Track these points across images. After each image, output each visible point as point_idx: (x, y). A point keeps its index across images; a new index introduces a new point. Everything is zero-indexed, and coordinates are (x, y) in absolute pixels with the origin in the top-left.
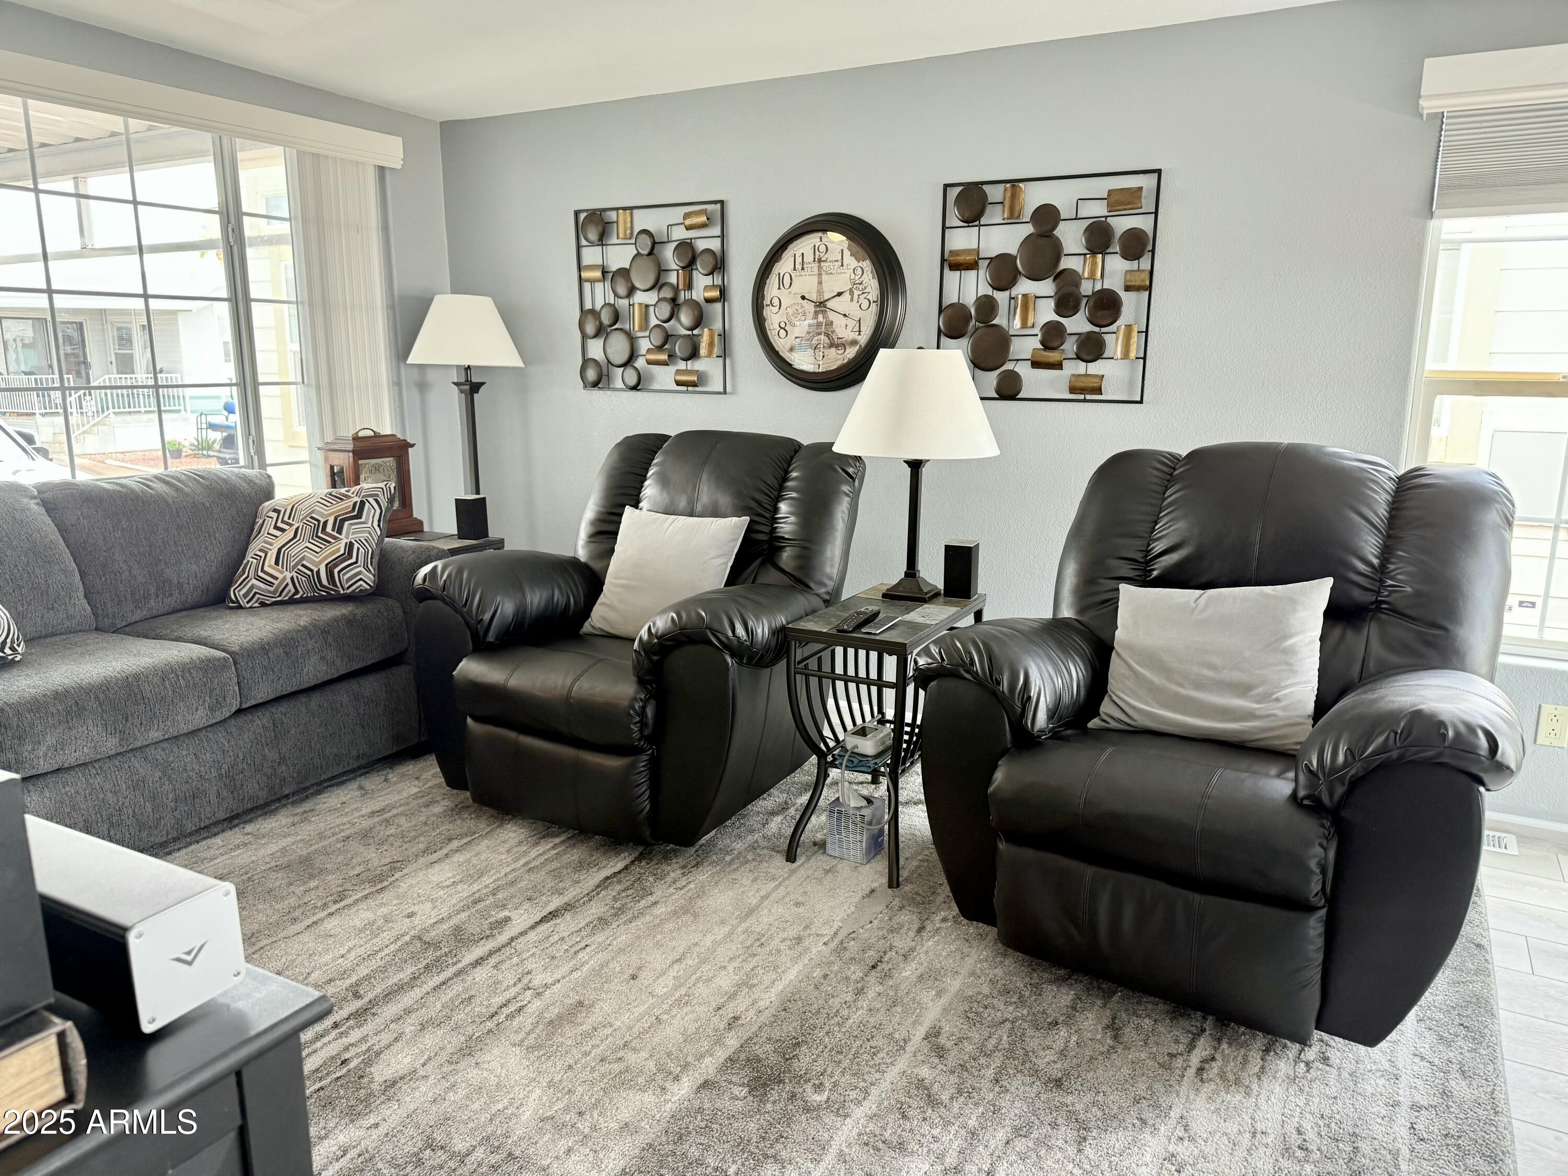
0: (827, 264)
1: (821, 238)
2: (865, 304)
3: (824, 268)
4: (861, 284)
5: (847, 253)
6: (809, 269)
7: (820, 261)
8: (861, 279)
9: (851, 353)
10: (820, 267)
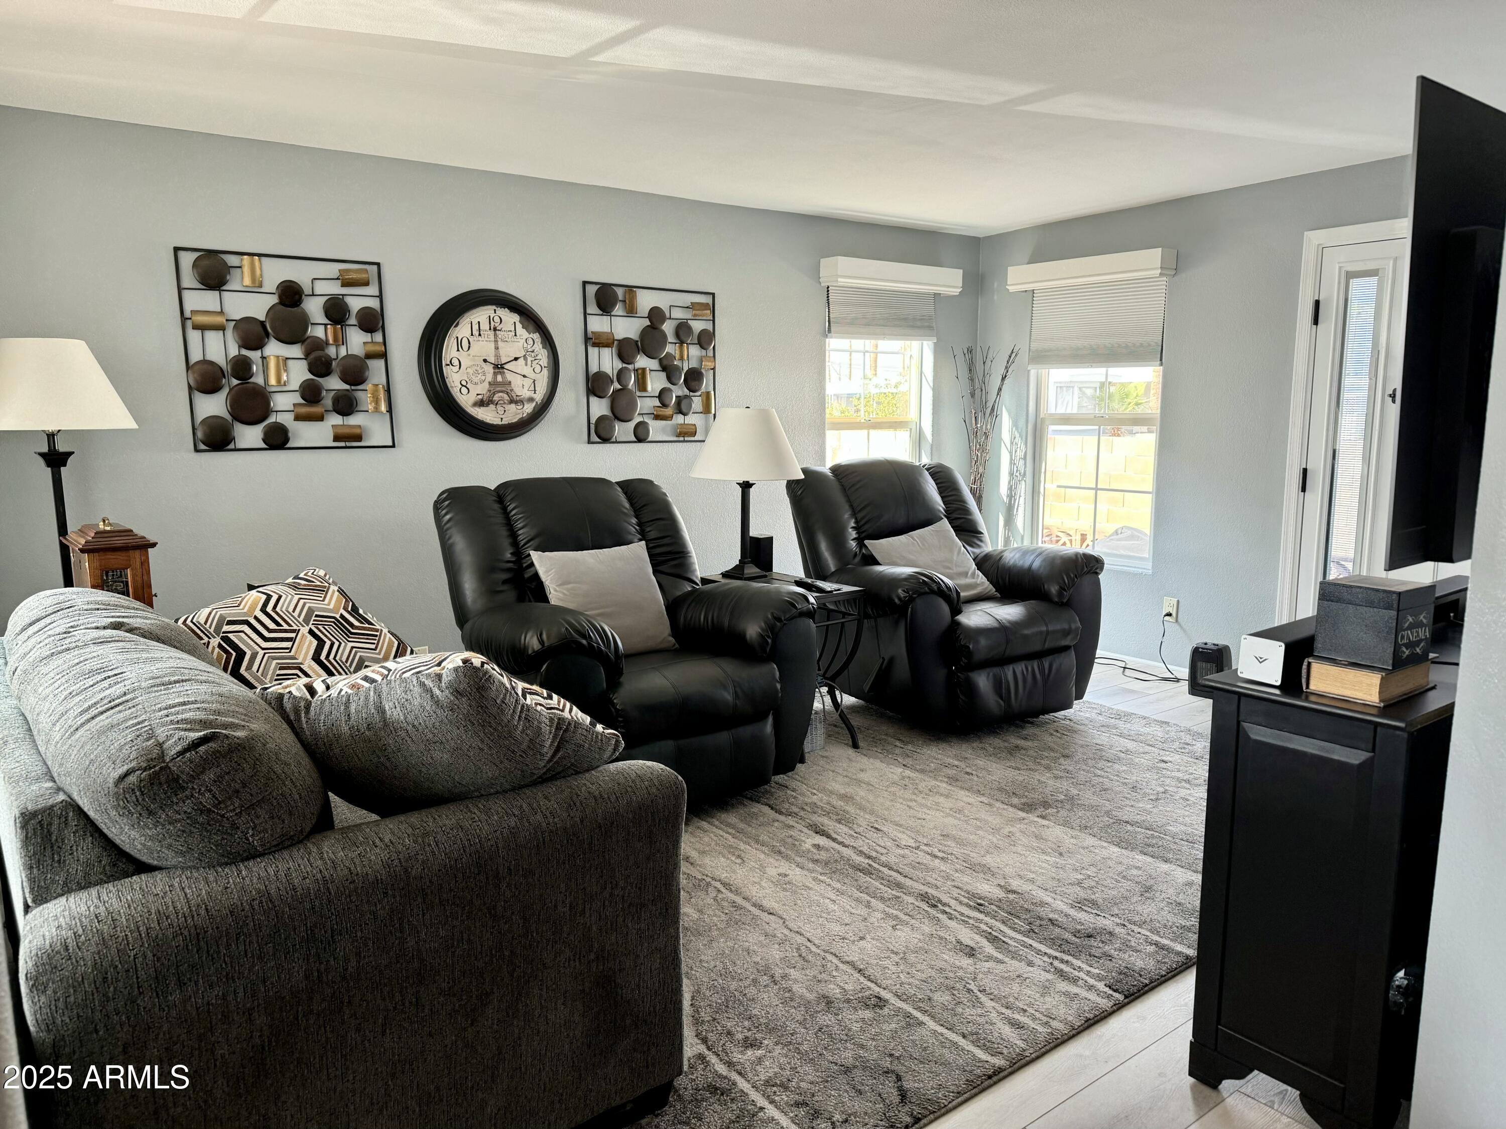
0: (502, 333)
1: (495, 310)
2: (538, 369)
3: (500, 336)
4: (533, 351)
5: (519, 326)
6: (486, 336)
7: (495, 329)
8: (533, 348)
9: (529, 408)
10: (495, 335)
